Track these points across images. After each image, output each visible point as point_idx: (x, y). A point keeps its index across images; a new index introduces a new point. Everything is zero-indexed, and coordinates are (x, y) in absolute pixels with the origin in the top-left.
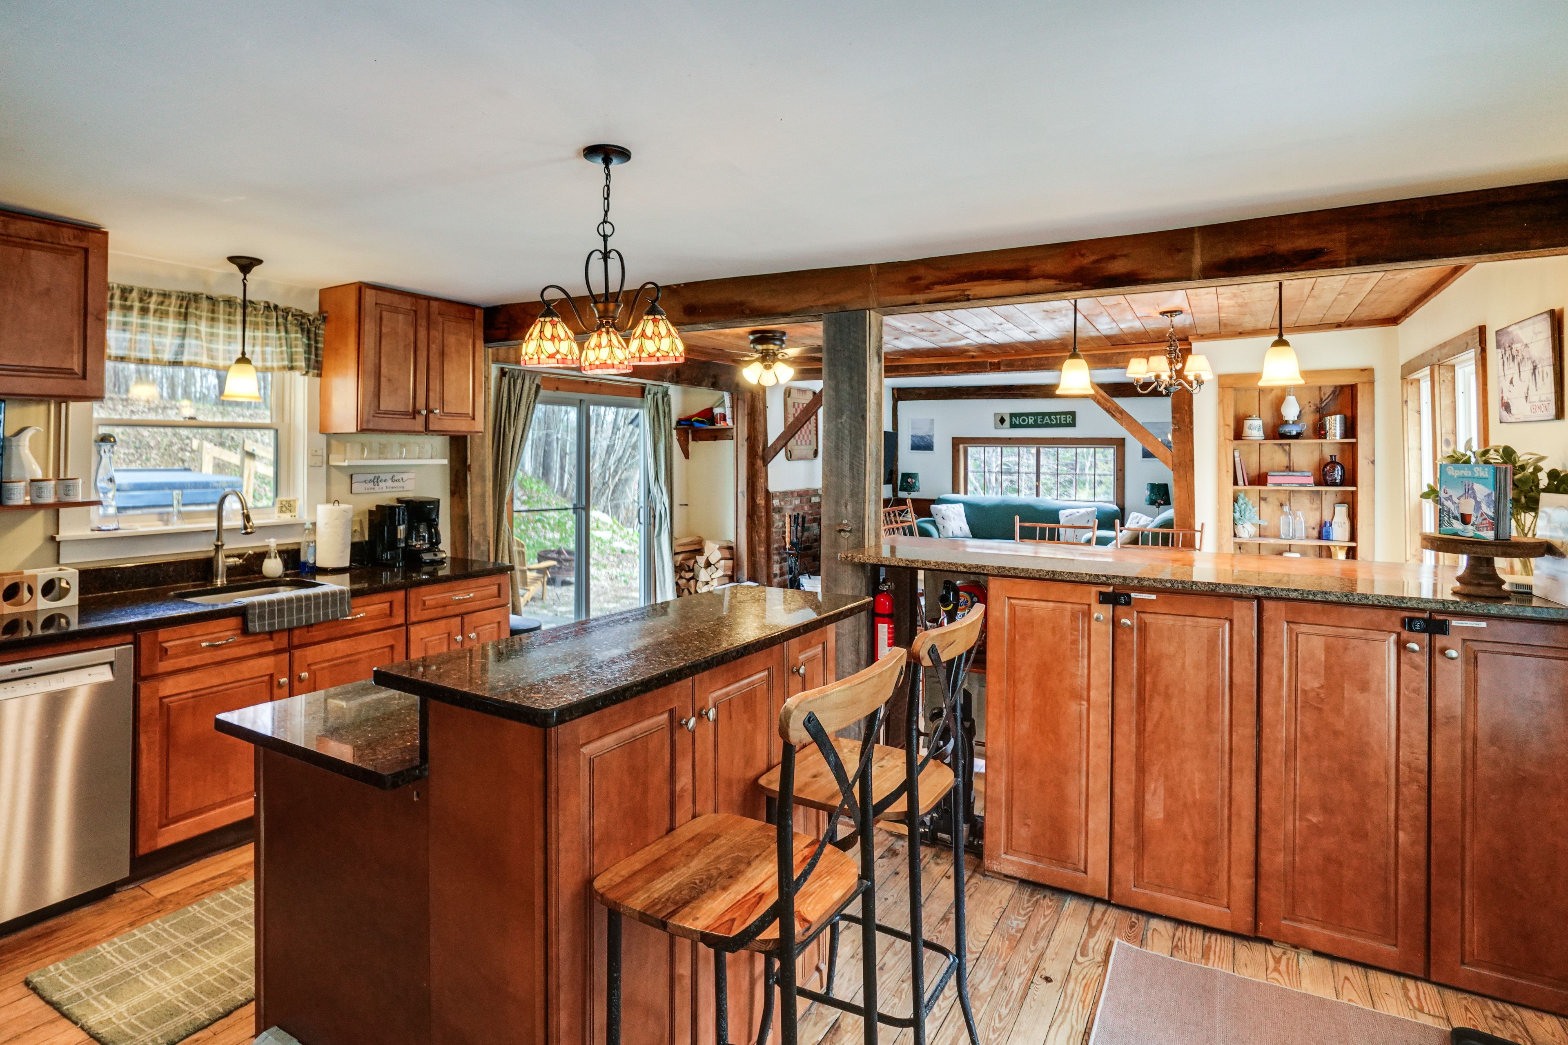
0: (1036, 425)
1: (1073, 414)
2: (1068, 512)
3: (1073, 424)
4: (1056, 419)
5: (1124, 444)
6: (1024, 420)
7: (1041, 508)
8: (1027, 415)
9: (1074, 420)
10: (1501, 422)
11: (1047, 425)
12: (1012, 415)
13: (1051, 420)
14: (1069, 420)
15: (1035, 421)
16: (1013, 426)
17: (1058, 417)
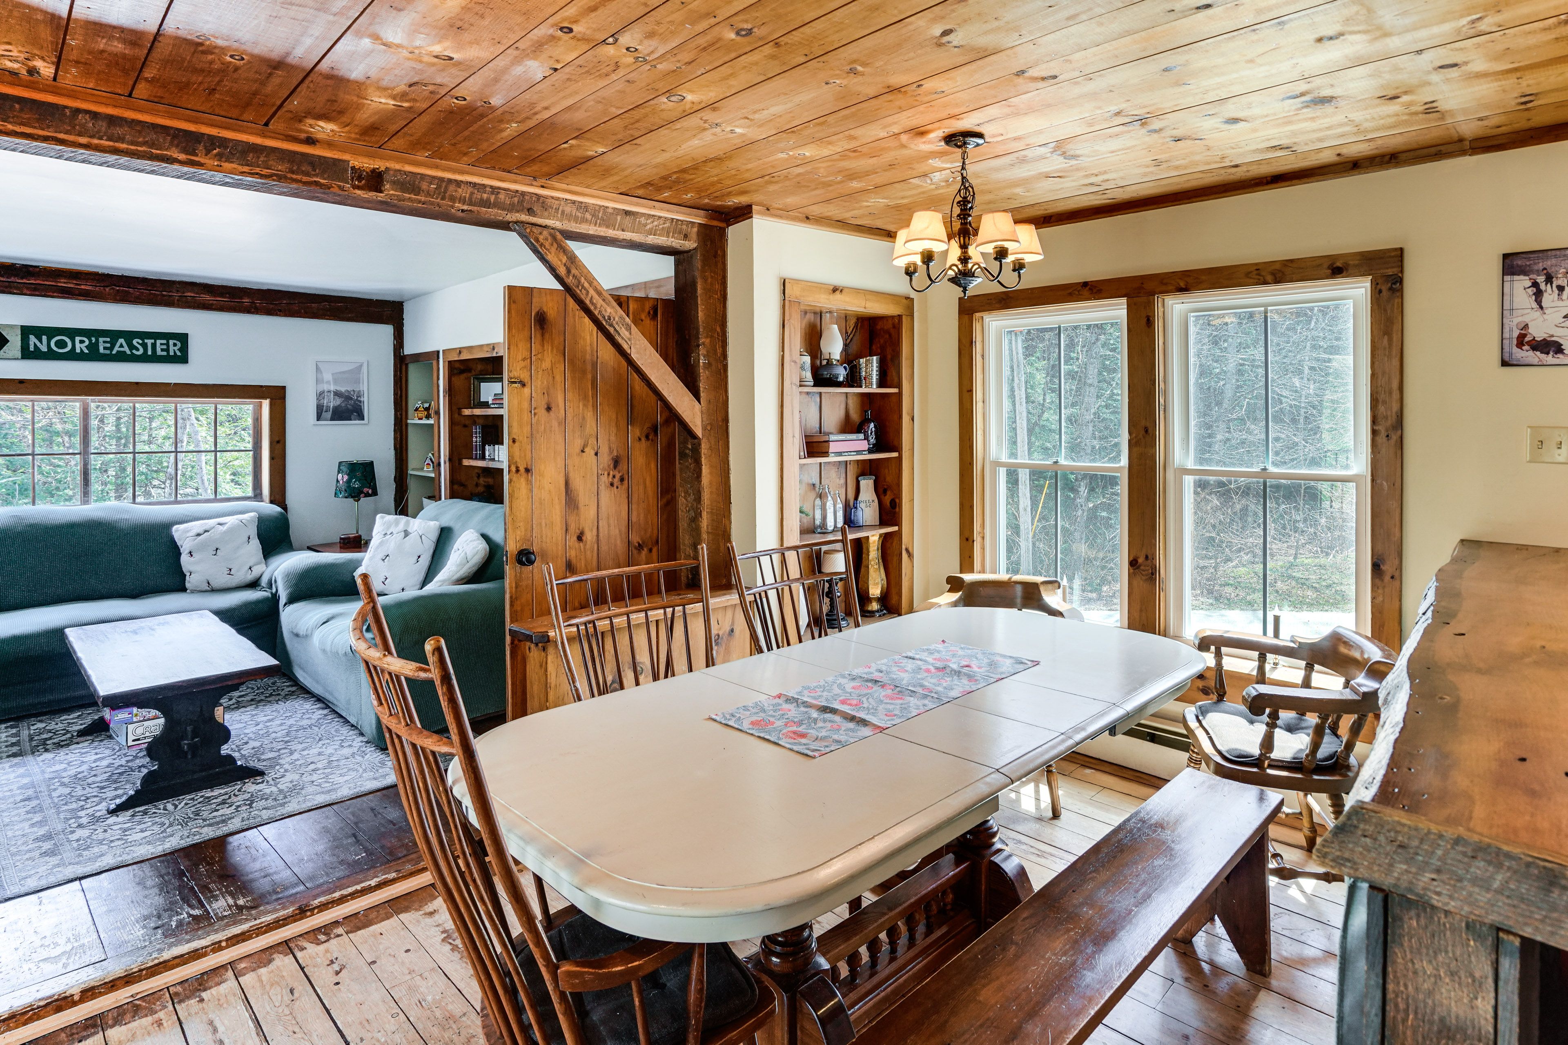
0: (93, 355)
1: (183, 338)
2: (197, 526)
3: (182, 358)
4: (144, 346)
5: (283, 398)
6: (61, 344)
7: (123, 525)
8: (72, 333)
9: (184, 349)
10: (1505, 363)
11: (121, 358)
12: (26, 331)
13: (132, 347)
14: (174, 348)
15: (93, 347)
16: (27, 354)
17: (149, 342)
